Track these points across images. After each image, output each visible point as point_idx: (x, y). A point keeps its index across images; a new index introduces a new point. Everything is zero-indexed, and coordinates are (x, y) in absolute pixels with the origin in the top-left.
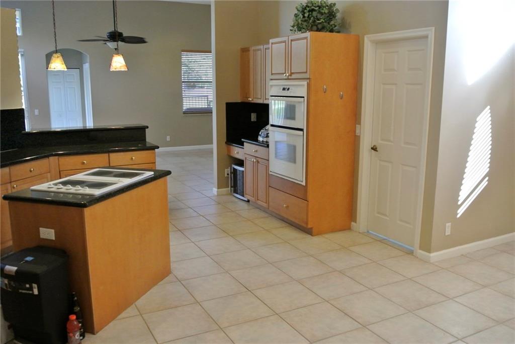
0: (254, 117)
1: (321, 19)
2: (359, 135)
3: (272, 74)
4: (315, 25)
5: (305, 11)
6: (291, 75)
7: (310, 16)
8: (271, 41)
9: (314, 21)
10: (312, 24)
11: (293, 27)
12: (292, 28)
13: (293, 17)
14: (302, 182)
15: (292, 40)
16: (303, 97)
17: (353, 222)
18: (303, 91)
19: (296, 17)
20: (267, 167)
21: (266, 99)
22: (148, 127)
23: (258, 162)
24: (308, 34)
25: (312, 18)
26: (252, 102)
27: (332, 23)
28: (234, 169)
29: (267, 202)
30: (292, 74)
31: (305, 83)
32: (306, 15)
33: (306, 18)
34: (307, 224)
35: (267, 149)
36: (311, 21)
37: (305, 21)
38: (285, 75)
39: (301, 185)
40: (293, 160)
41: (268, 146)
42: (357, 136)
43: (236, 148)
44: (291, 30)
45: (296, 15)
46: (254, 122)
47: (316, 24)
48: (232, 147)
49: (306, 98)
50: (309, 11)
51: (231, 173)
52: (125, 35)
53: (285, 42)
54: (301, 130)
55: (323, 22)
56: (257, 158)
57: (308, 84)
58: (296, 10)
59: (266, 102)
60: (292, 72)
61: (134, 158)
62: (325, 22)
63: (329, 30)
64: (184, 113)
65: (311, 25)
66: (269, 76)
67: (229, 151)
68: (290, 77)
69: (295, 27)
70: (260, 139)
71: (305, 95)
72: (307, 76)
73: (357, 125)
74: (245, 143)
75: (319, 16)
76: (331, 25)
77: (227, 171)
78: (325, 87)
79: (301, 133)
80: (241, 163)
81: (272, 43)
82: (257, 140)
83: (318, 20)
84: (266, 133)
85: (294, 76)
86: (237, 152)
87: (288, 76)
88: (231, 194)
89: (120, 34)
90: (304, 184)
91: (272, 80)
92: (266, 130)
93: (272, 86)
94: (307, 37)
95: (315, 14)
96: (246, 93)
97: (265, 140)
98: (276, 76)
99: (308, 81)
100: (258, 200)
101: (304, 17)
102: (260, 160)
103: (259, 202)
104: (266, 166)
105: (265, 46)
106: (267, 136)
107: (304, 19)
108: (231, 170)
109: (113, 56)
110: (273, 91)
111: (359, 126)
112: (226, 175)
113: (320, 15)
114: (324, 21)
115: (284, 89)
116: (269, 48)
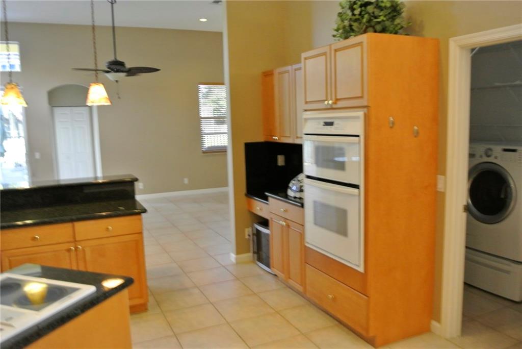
0: (281, 160)
1: (380, 16)
2: (442, 190)
3: (306, 103)
4: (371, 26)
5: (355, 6)
6: (335, 103)
7: (363, 13)
8: (304, 55)
9: (369, 21)
10: (367, 24)
11: (337, 30)
12: (335, 33)
13: (335, 17)
14: (358, 266)
15: (336, 51)
16: (358, 136)
17: (436, 320)
18: (357, 127)
19: (341, 16)
20: (302, 236)
21: (297, 137)
22: (136, 180)
23: (288, 226)
24: (364, 38)
25: (366, 16)
26: (279, 141)
27: (397, 21)
28: (257, 230)
29: (303, 283)
30: (337, 100)
31: (360, 114)
32: (357, 12)
33: (357, 17)
34: (367, 330)
35: (301, 209)
36: (364, 20)
37: (356, 20)
38: (326, 102)
39: (357, 271)
40: (342, 230)
41: (302, 206)
42: (441, 192)
43: (259, 203)
44: (334, 36)
45: (340, 15)
46: (282, 167)
47: (373, 24)
48: (253, 200)
49: (362, 138)
50: (361, 6)
51: (253, 234)
52: (128, 65)
53: (325, 54)
54: (356, 186)
55: (383, 21)
56: (287, 221)
57: (365, 115)
58: (340, 7)
59: (297, 142)
60: (338, 97)
61: (110, 227)
62: (387, 20)
63: (394, 31)
64: (204, 152)
65: (365, 26)
66: (301, 105)
67: (250, 205)
68: (334, 106)
69: (340, 31)
70: (291, 193)
71: (360, 131)
72: (364, 102)
73: (439, 176)
74: (270, 199)
75: (377, 12)
76: (396, 26)
77: (248, 231)
78: (391, 119)
79: (355, 191)
80: (265, 223)
81: (306, 59)
82: (286, 196)
83: (376, 18)
84: (298, 186)
85: (340, 104)
86: (260, 208)
87: (333, 103)
88: (254, 262)
89: (122, 64)
90: (361, 269)
91: (306, 110)
92: (299, 181)
93: (306, 120)
94: (362, 42)
95: (370, 9)
96: (270, 130)
97: (298, 195)
98: (314, 106)
99: (365, 110)
100: (290, 278)
101: (354, 15)
102: (290, 223)
103: (291, 282)
104: (300, 233)
105: (295, 66)
106: (301, 191)
107: (354, 18)
108: (253, 230)
109: (90, 85)
110: (310, 127)
111: (442, 177)
112: (247, 237)
113: (379, 11)
114: (385, 19)
115: (327, 124)
116: (300, 69)
